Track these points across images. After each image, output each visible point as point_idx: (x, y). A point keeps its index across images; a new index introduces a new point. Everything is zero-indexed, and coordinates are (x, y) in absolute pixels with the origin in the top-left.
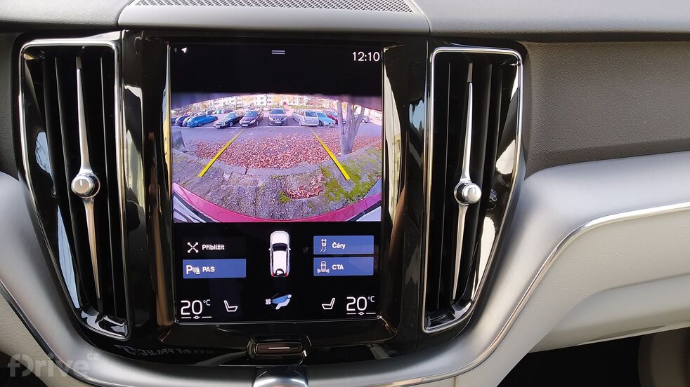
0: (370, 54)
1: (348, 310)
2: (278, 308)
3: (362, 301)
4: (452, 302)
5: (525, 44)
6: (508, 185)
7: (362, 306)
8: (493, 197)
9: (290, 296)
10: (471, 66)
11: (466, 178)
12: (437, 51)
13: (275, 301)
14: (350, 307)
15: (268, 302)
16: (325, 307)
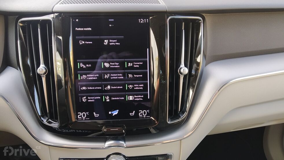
0: (145, 20)
1: (140, 115)
2: (113, 115)
3: (145, 112)
4: (179, 112)
5: (204, 14)
6: (198, 68)
7: (145, 114)
8: (193, 72)
9: (118, 110)
10: (183, 23)
11: (182, 65)
12: (170, 18)
13: (112, 112)
14: (140, 114)
15: (110, 113)
16: (131, 114)
